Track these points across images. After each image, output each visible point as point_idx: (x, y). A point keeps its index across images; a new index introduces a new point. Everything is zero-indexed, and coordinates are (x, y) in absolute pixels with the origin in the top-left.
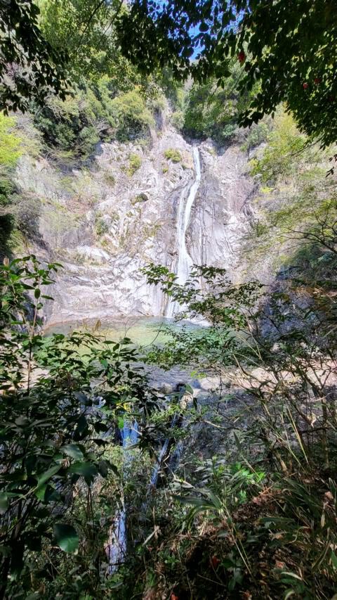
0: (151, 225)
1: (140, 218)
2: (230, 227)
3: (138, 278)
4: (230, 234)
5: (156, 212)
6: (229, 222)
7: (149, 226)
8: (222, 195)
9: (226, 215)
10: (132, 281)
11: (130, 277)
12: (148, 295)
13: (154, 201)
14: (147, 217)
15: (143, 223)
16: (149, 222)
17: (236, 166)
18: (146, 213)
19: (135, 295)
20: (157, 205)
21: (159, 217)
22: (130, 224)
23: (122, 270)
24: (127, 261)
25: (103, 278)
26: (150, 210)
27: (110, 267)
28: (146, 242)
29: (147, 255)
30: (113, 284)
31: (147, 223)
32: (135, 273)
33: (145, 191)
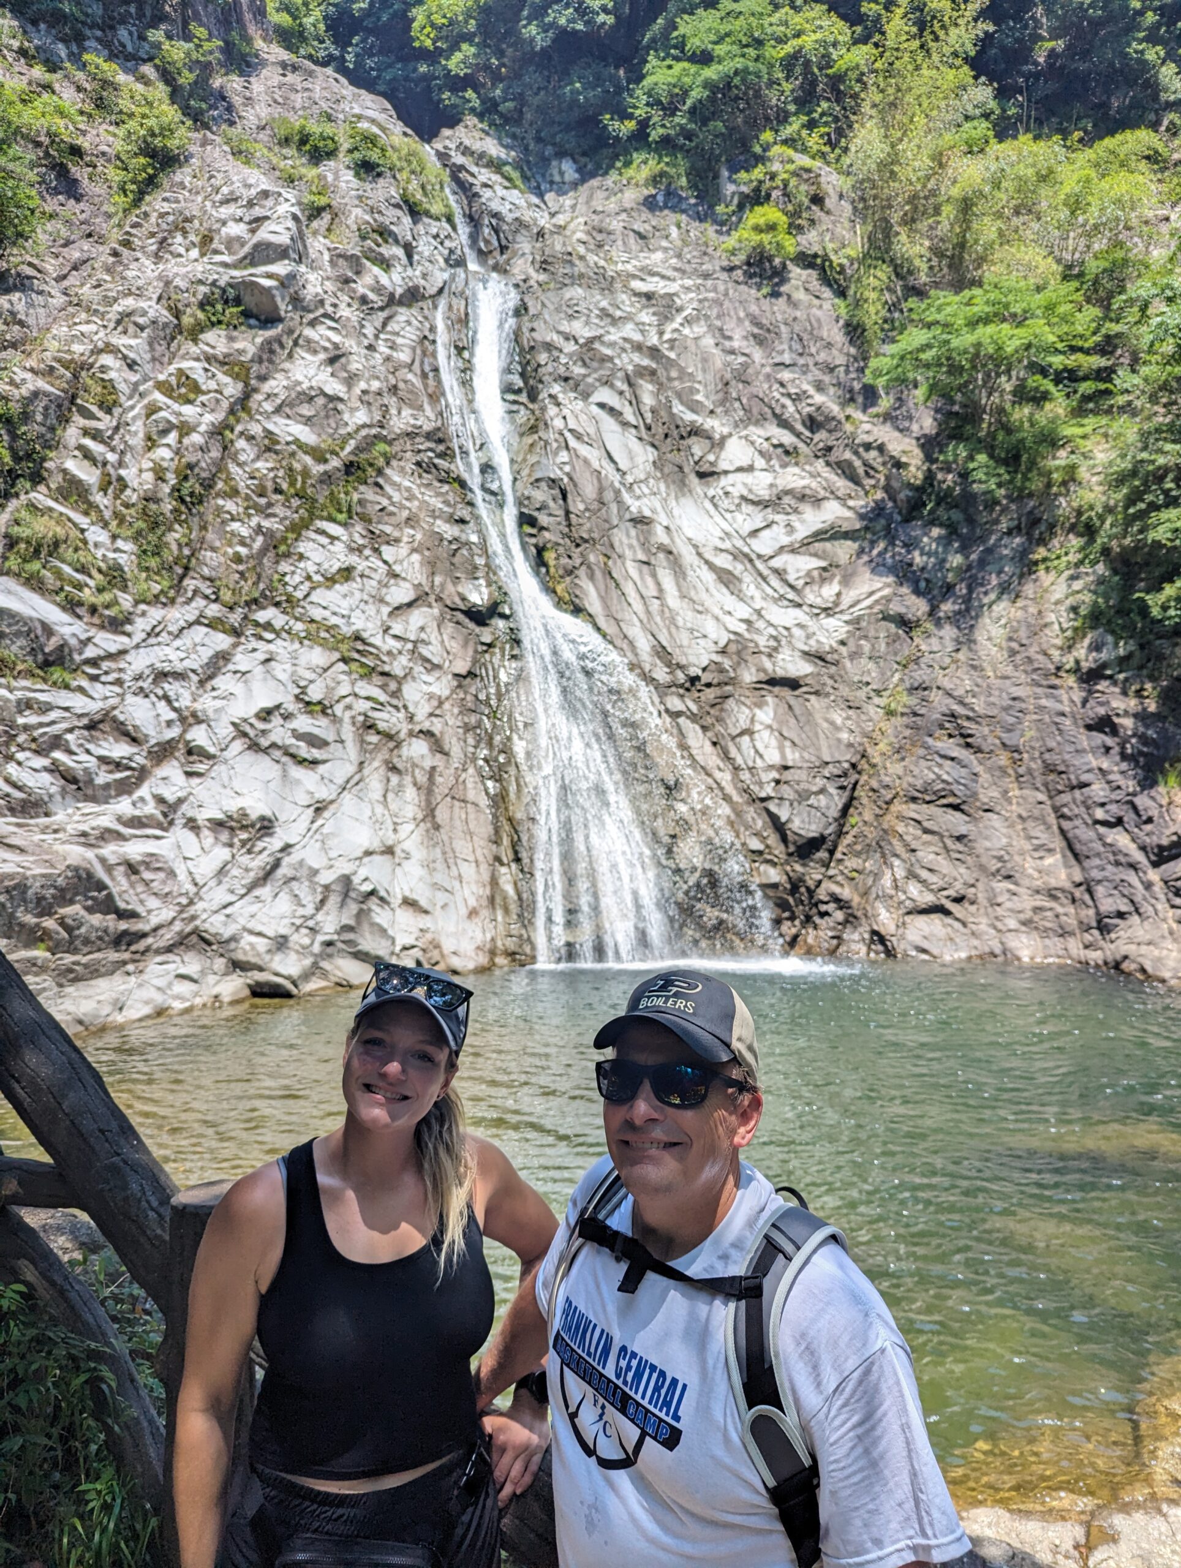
0: (320, 457)
1: (247, 409)
2: (737, 484)
3: (304, 750)
4: (748, 519)
6: (723, 465)
7: (308, 460)
9: (695, 431)
10: (265, 768)
11: (254, 746)
12: (389, 851)
13: (310, 332)
14: (288, 408)
15: (273, 440)
16: (306, 435)
18: (276, 384)
19: (310, 854)
21: (361, 416)
22: (196, 438)
23: (185, 701)
24: (206, 654)
25: (57, 755)
26: (301, 378)
27: (98, 690)
28: (303, 547)
29: (334, 620)
30: (144, 791)
31: (296, 441)
32: (276, 720)
33: (254, 270)
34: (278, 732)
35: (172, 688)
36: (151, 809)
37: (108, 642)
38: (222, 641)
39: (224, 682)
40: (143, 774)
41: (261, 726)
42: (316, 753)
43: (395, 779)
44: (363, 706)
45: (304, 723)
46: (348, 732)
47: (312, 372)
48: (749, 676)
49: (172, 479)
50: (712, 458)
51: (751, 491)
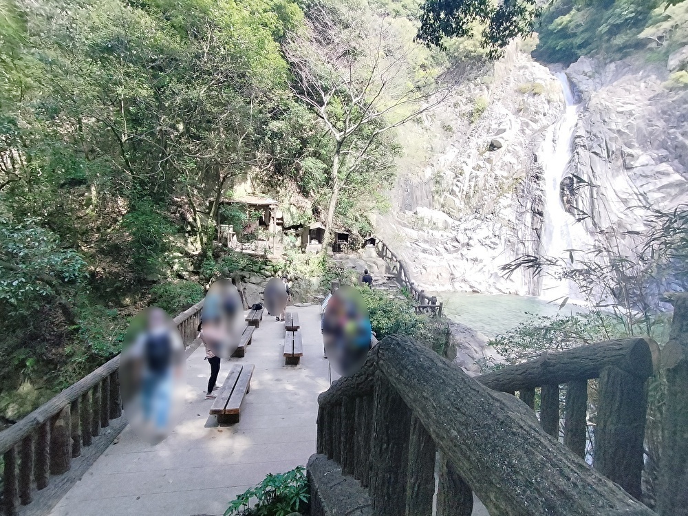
1: (491, 170)
2: (638, 171)
4: (640, 182)
6: (637, 165)
7: (504, 180)
9: (630, 155)
10: (483, 249)
11: (482, 244)
13: (510, 148)
14: (502, 168)
15: (496, 176)
16: (505, 174)
18: (500, 163)
20: (515, 153)
21: (519, 167)
22: (478, 179)
23: (469, 235)
24: (475, 225)
25: (445, 245)
27: (453, 232)
28: (500, 200)
29: (504, 217)
30: (459, 252)
31: (502, 176)
32: (488, 239)
33: (497, 137)
34: (488, 242)
35: (468, 232)
36: (460, 256)
37: (457, 223)
38: (479, 222)
39: (477, 231)
40: (459, 249)
41: (484, 240)
42: (495, 246)
43: (512, 253)
44: (508, 236)
45: (494, 240)
46: (503, 241)
48: (621, 230)
49: (473, 188)
50: (632, 163)
51: (644, 173)
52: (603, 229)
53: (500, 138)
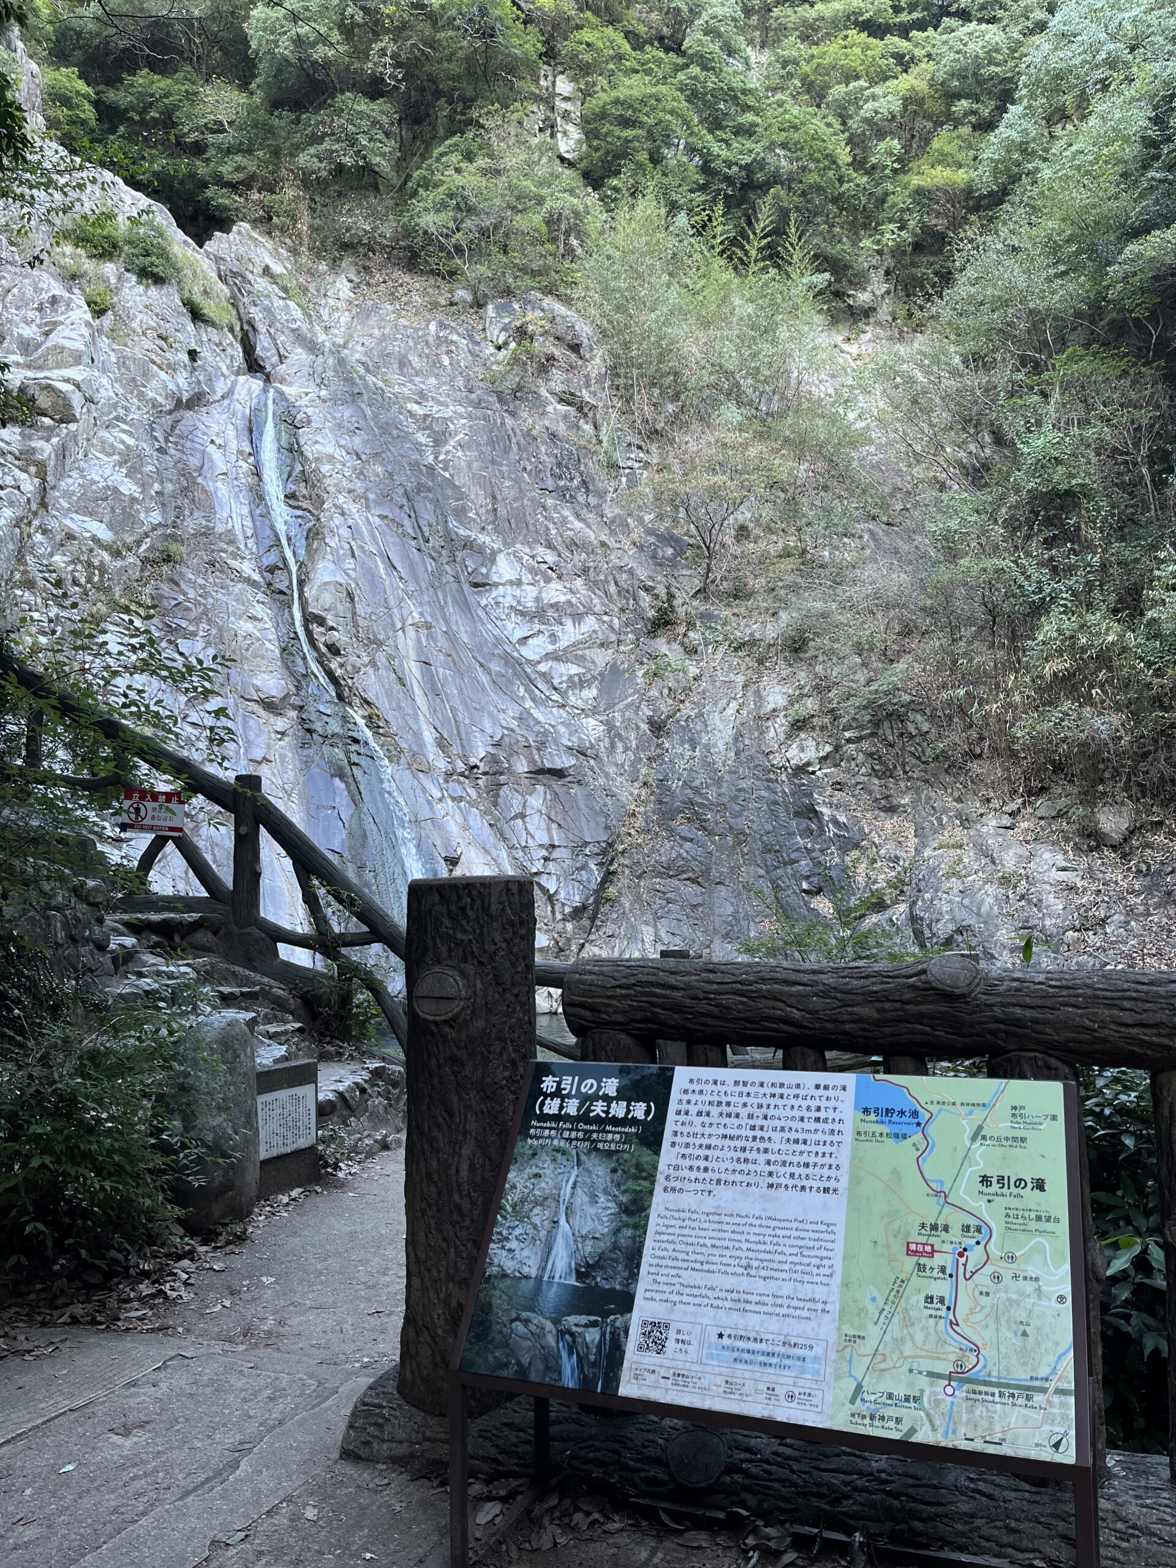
0: (117, 554)
1: (43, 505)
2: (507, 596)
4: (515, 629)
5: (129, 488)
6: (495, 578)
7: (106, 556)
8: (431, 459)
9: (468, 544)
13: (103, 433)
14: (87, 506)
15: (70, 537)
16: (105, 534)
17: (446, 360)
18: (71, 483)
20: (130, 462)
21: (156, 517)
26: (97, 478)
31: (94, 538)
33: (55, 373)
47: (108, 473)
48: (522, 766)
50: (484, 571)
51: (519, 602)
52: (473, 761)
53: (67, 381)
